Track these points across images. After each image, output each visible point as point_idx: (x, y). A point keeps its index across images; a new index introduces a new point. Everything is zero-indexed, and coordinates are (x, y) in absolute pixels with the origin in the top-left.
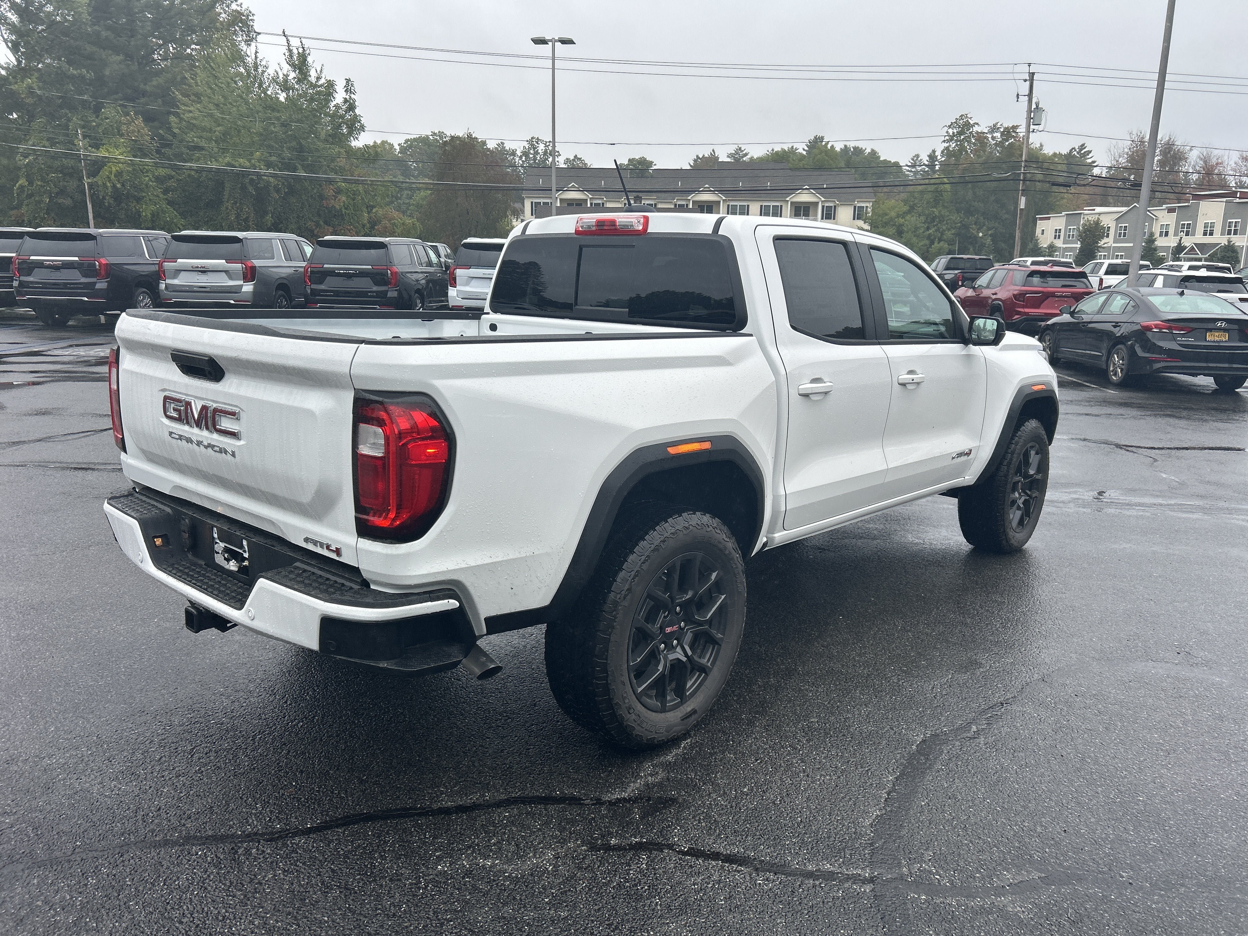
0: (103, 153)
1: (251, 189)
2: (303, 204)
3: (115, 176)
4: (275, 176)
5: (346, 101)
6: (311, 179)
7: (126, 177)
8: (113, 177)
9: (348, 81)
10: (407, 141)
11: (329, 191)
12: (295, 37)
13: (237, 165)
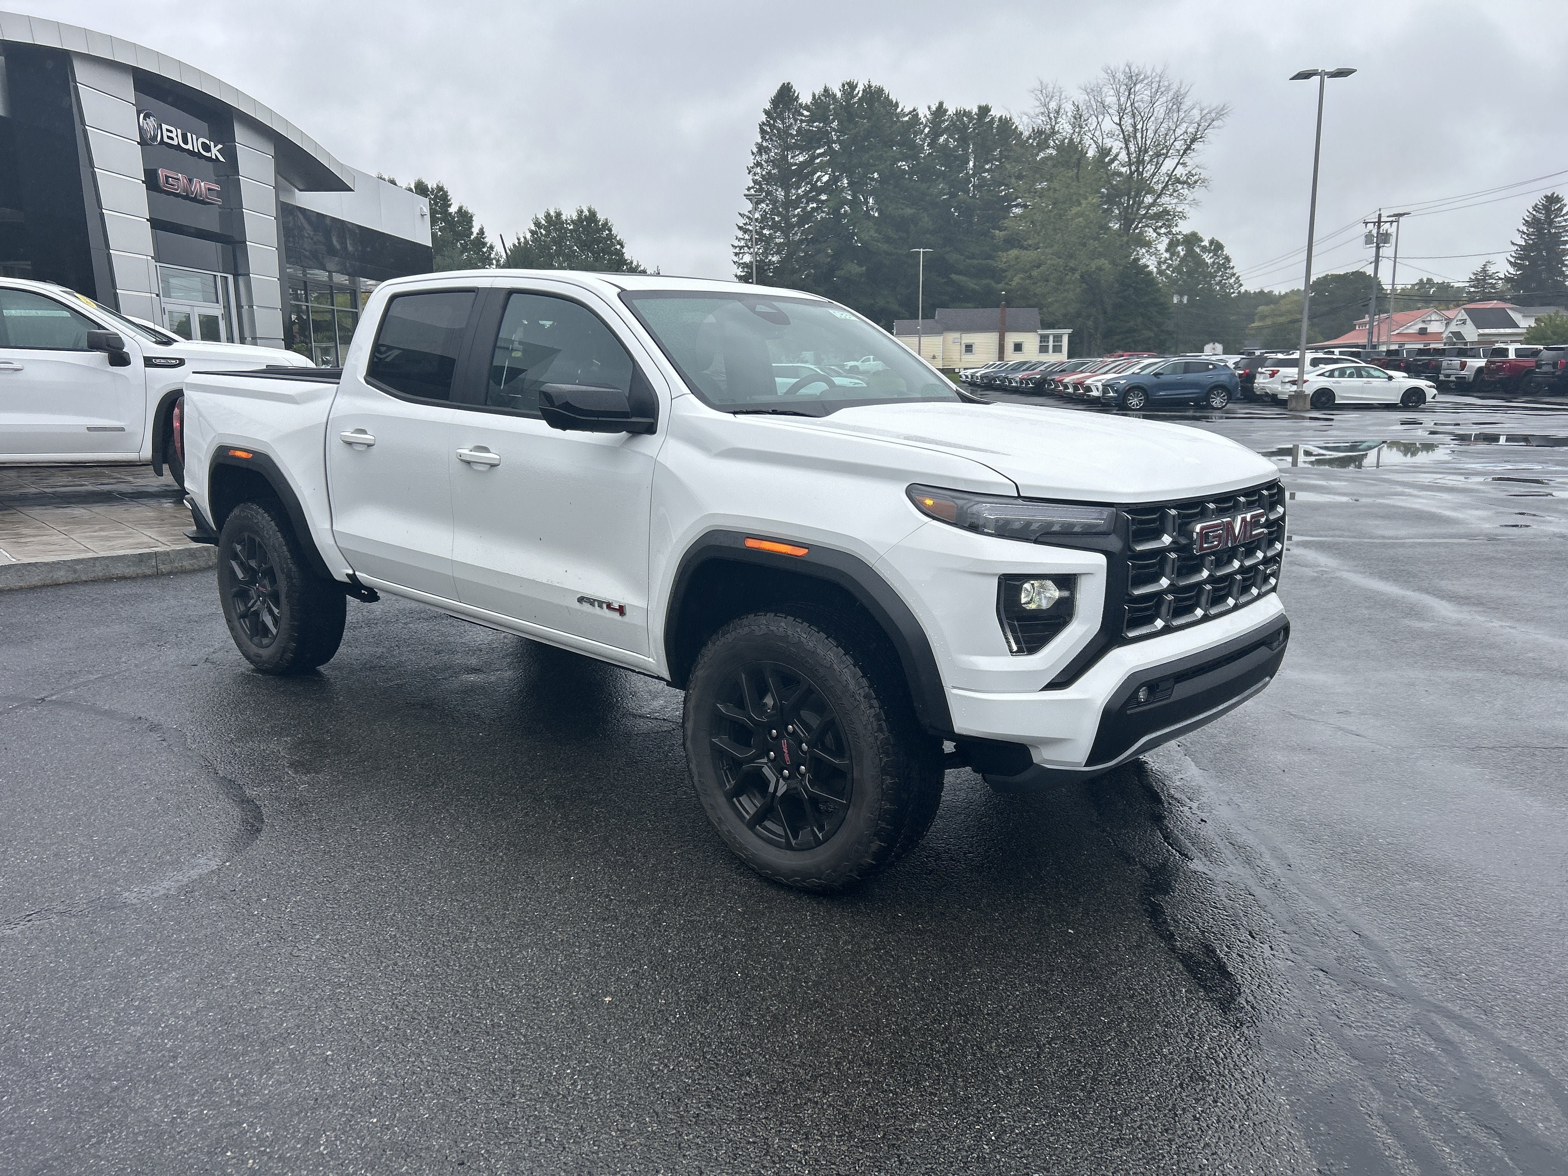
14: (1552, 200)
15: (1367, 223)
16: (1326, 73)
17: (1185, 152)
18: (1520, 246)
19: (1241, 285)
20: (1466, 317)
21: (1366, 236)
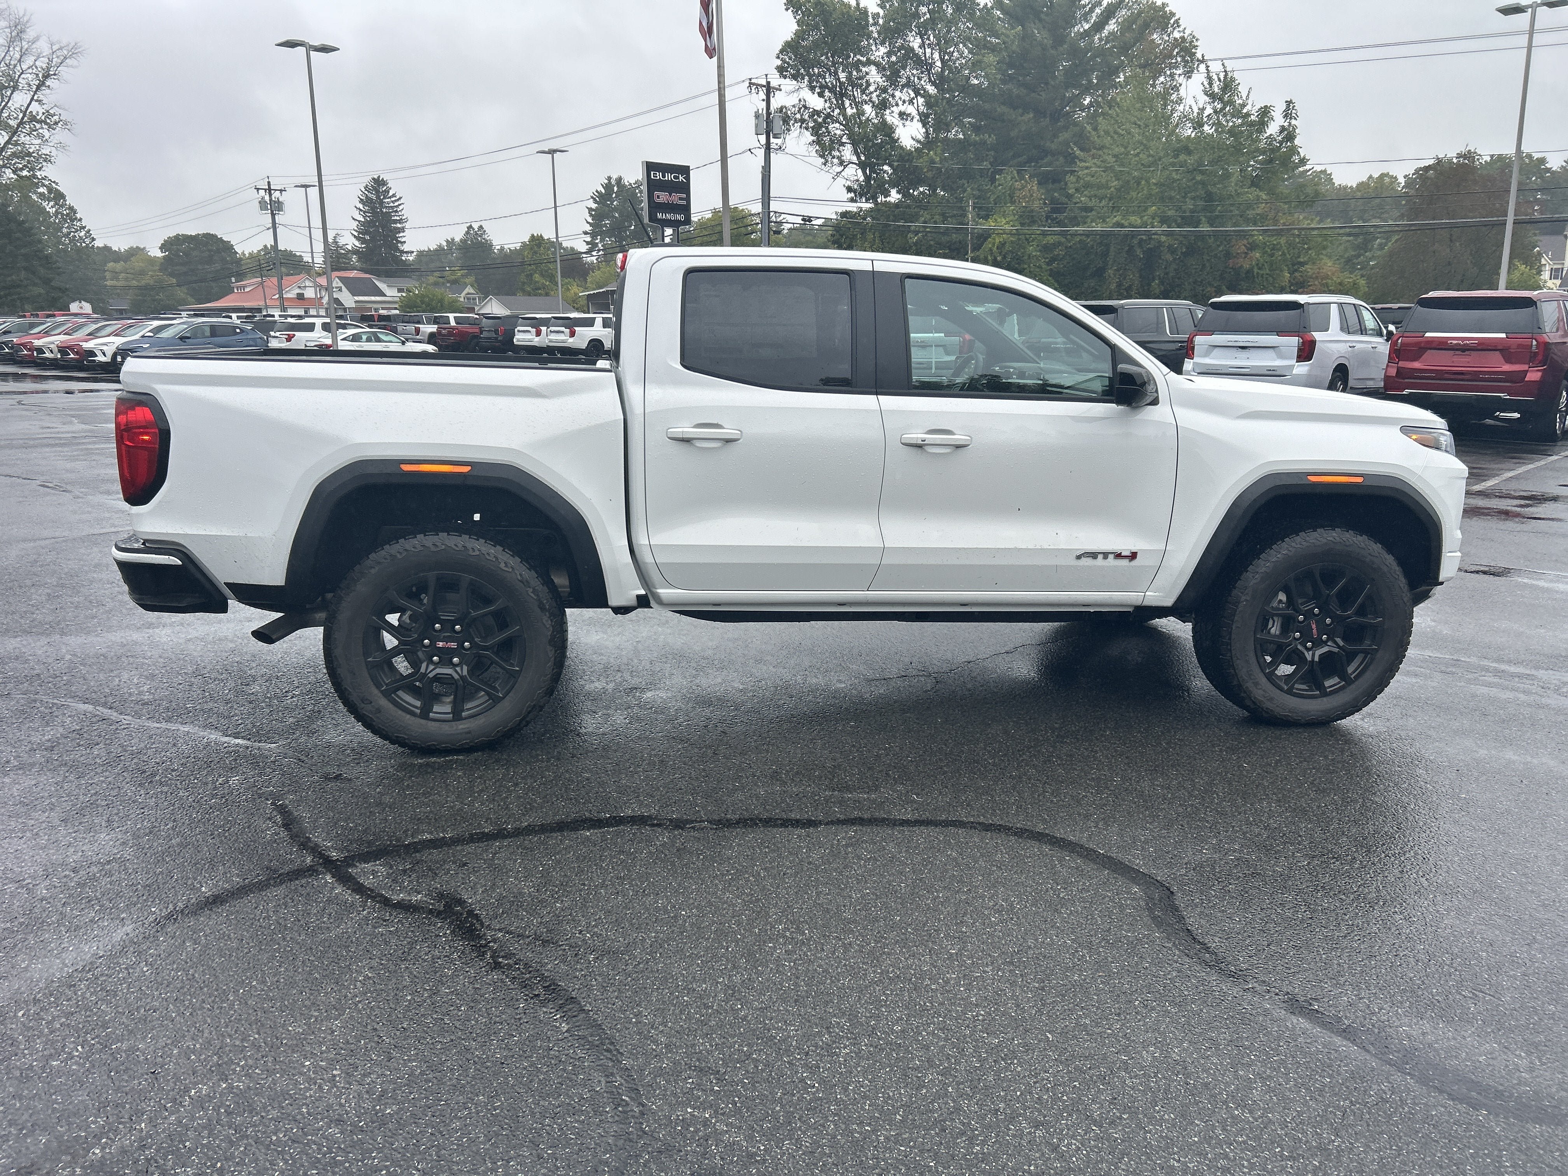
0: (991, 224)
1: (1139, 253)
2: (1204, 265)
3: (997, 248)
4: (1169, 234)
5: (1283, 129)
6: (1216, 234)
7: (1008, 247)
8: (995, 249)
9: (1289, 103)
10: (1417, 171)
11: (1240, 247)
12: (1215, 60)
13: (1126, 224)
14: (379, 183)
15: (258, 189)
16: (311, 47)
17: (38, 88)
18: (359, 221)
19: (93, 239)
20: (340, 284)
21: (260, 202)
